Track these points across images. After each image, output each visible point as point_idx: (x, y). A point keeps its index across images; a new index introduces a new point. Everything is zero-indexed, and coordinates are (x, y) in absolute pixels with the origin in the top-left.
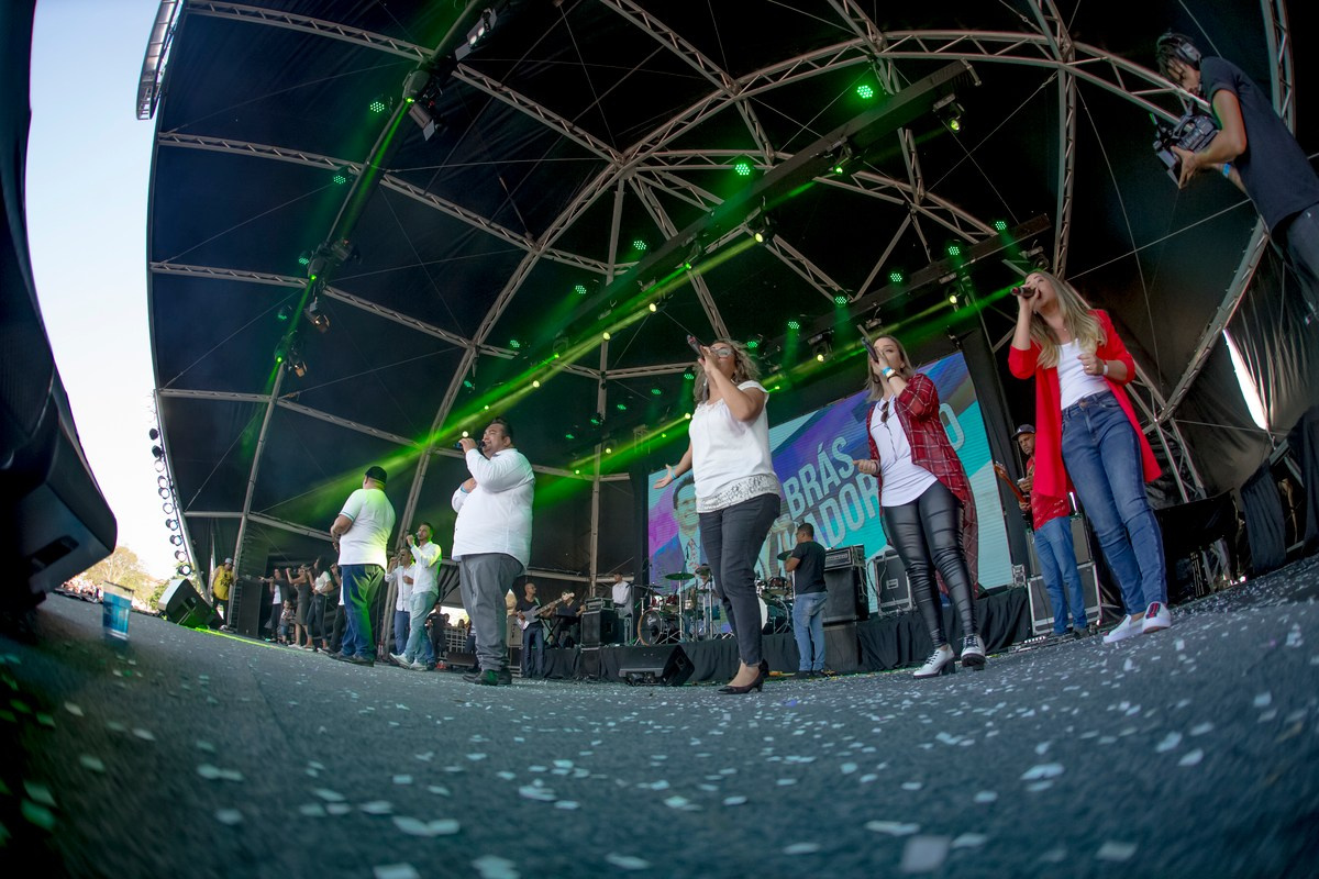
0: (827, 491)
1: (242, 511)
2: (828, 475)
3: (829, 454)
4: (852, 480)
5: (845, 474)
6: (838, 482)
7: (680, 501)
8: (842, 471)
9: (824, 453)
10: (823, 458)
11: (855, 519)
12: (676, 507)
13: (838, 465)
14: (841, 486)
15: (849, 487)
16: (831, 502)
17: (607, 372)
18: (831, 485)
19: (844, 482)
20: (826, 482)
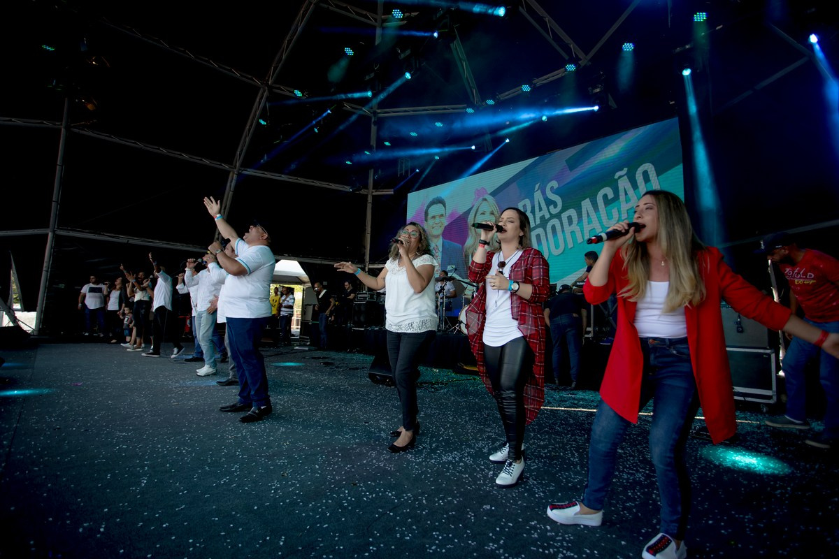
0: (538, 222)
1: (48, 227)
2: (540, 209)
3: (544, 193)
4: (558, 216)
5: (554, 211)
6: (547, 216)
7: (430, 215)
8: (551, 207)
9: (539, 191)
10: (538, 195)
11: (557, 246)
12: (426, 220)
13: (549, 202)
14: (550, 219)
15: (555, 221)
16: (540, 231)
17: (379, 111)
18: (542, 218)
19: (552, 216)
20: (538, 214)
